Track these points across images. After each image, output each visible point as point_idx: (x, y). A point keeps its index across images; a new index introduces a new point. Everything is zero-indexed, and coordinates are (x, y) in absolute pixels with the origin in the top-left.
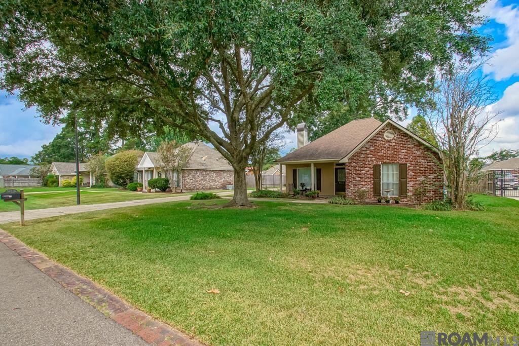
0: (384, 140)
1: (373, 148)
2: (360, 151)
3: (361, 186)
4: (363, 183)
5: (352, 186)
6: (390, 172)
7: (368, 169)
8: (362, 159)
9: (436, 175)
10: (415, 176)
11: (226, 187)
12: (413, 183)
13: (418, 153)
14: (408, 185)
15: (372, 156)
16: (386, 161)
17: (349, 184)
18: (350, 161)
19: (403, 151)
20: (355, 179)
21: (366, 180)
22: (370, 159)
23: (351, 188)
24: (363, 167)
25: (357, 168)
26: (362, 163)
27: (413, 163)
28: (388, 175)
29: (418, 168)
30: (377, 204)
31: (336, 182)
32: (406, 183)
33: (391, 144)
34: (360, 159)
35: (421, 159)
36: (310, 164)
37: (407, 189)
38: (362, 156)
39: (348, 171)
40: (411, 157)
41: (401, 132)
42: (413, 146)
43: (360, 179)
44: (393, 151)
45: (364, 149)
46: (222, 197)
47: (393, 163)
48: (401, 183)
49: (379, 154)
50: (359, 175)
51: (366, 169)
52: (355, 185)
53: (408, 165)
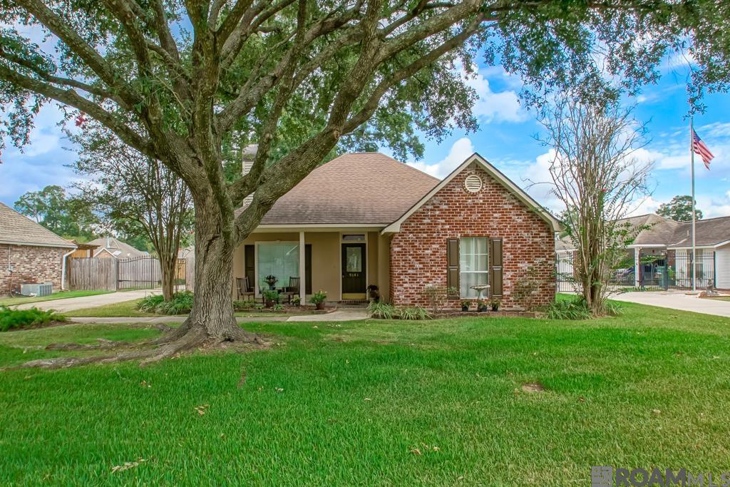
0: (464, 193)
1: (446, 207)
2: (421, 210)
3: (425, 279)
4: (428, 274)
5: (407, 280)
6: (472, 254)
7: (437, 246)
8: (426, 227)
9: (544, 259)
10: (515, 261)
11: (19, 289)
12: (512, 273)
13: (520, 221)
14: (504, 277)
15: (443, 221)
16: (469, 232)
17: (402, 277)
18: (403, 230)
19: (495, 215)
20: (412, 267)
21: (434, 268)
22: (440, 226)
23: (405, 285)
24: (428, 242)
25: (417, 244)
26: (425, 235)
27: (512, 237)
28: (468, 259)
29: (519, 246)
30: (462, 315)
31: (343, 274)
32: (501, 273)
33: (476, 201)
34: (422, 226)
35: (523, 231)
36: (298, 234)
37: (502, 284)
38: (425, 221)
39: (399, 249)
40: (509, 226)
41: (493, 181)
42: (511, 207)
43: (421, 266)
44: (479, 215)
45: (430, 207)
46: (73, 319)
47: (480, 236)
48: (492, 272)
49: (456, 218)
50: (419, 258)
51: (434, 246)
52: (413, 279)
53: (504, 240)
